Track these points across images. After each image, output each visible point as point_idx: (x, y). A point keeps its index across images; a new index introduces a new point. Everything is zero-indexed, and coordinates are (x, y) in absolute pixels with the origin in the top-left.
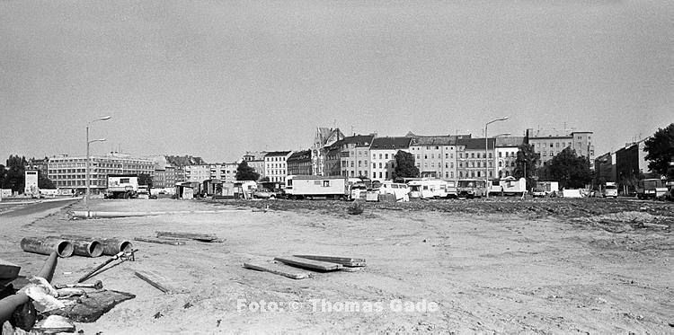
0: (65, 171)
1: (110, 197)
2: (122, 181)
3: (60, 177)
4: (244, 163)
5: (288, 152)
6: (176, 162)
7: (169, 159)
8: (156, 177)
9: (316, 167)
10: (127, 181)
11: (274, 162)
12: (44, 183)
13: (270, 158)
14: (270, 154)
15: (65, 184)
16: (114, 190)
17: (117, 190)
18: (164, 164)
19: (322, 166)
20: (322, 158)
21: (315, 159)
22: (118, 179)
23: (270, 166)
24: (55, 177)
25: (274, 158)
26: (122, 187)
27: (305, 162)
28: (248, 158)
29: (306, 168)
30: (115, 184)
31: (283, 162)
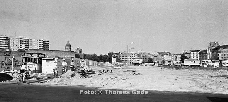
0: (125, 57)
1: (134, 65)
2: (137, 60)
3: (124, 58)
4: (183, 54)
5: (199, 51)
6: (161, 54)
7: (159, 53)
8: (154, 59)
9: (209, 56)
10: (139, 60)
11: (194, 54)
12: (119, 60)
13: (193, 53)
14: (193, 51)
15: (125, 61)
16: (135, 63)
17: (136, 63)
18: (157, 54)
19: (211, 55)
20: (211, 52)
21: (208, 53)
22: (136, 60)
23: (193, 55)
24: (122, 58)
25: (194, 53)
26: (137, 62)
27: (205, 54)
28: (185, 52)
29: (205, 56)
30: (135, 61)
31: (197, 54)
